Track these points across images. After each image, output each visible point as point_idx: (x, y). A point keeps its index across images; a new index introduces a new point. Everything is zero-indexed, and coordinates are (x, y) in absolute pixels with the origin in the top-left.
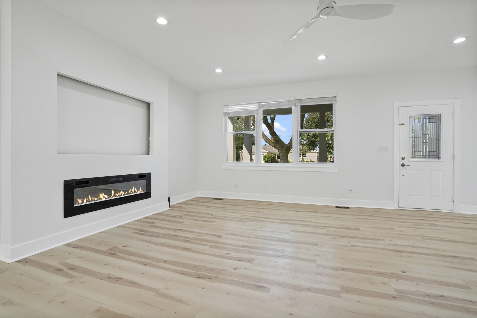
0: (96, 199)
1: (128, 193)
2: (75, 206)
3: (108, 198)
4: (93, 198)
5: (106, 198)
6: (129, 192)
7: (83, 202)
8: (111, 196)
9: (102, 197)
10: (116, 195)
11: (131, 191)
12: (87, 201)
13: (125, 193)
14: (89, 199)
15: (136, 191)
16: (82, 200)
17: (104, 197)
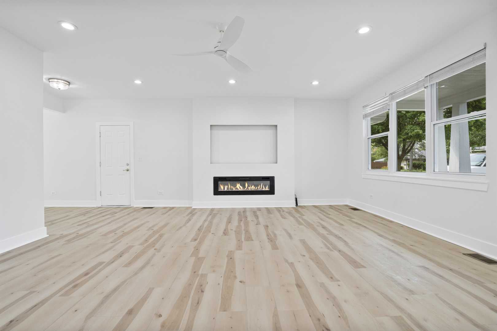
0: (234, 188)
1: (258, 189)
2: (219, 190)
3: (243, 189)
4: (232, 187)
5: (241, 189)
6: (259, 187)
7: (224, 188)
8: (245, 189)
9: (239, 188)
10: (249, 188)
11: (260, 187)
12: (227, 189)
13: (255, 188)
14: (229, 187)
15: (264, 188)
16: (223, 187)
17: (240, 188)
